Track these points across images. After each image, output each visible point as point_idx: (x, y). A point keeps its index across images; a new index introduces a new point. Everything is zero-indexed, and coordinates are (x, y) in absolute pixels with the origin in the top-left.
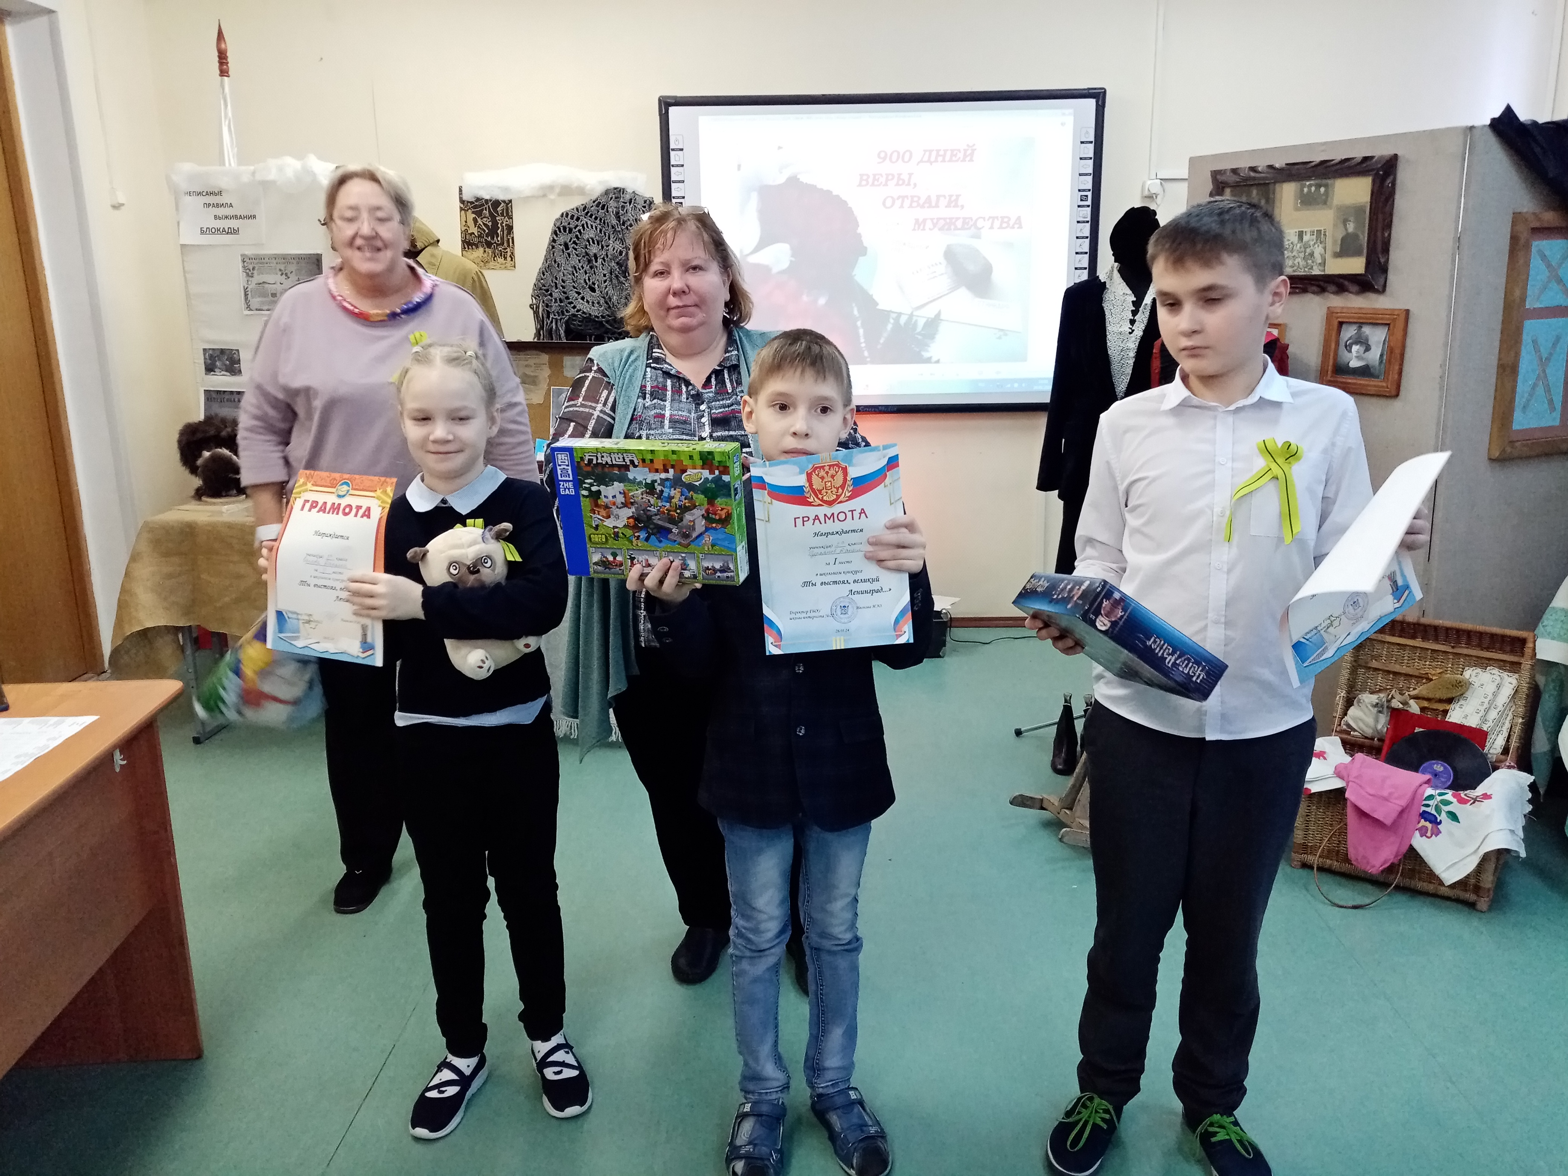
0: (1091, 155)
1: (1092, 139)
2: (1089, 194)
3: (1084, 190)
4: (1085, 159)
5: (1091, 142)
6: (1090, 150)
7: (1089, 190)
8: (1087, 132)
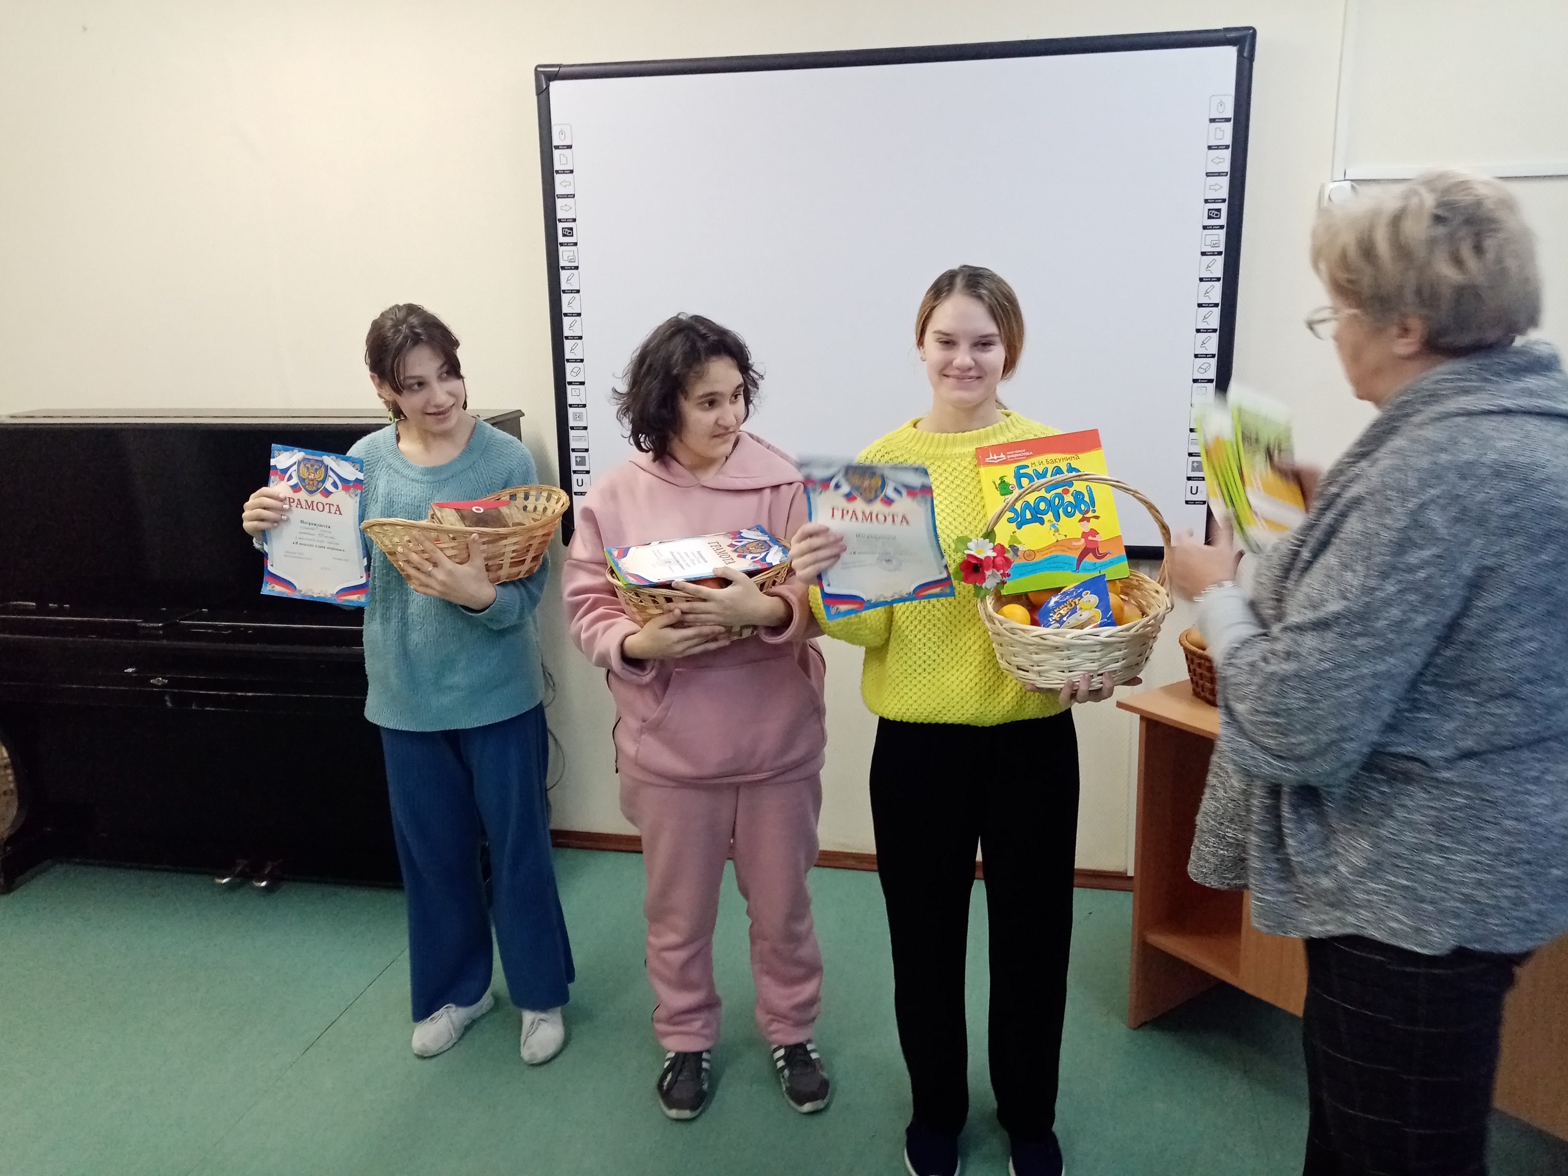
0: (1228, 141)
1: (1230, 113)
2: (1224, 207)
4: (1218, 147)
5: (1228, 120)
6: (1225, 133)
7: (1224, 201)
8: (1221, 104)
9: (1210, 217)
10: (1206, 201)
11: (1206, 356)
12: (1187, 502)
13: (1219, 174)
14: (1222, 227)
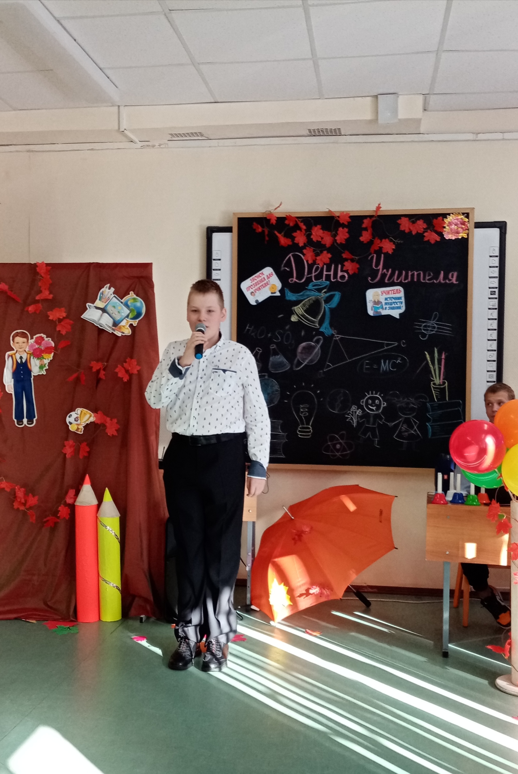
0: (497, 264)
1: (497, 253)
2: (497, 290)
4: (494, 267)
5: (497, 256)
6: (496, 262)
7: (496, 288)
8: (494, 250)
9: (491, 294)
10: (490, 288)
11: (492, 350)
13: (495, 277)
14: (496, 298)
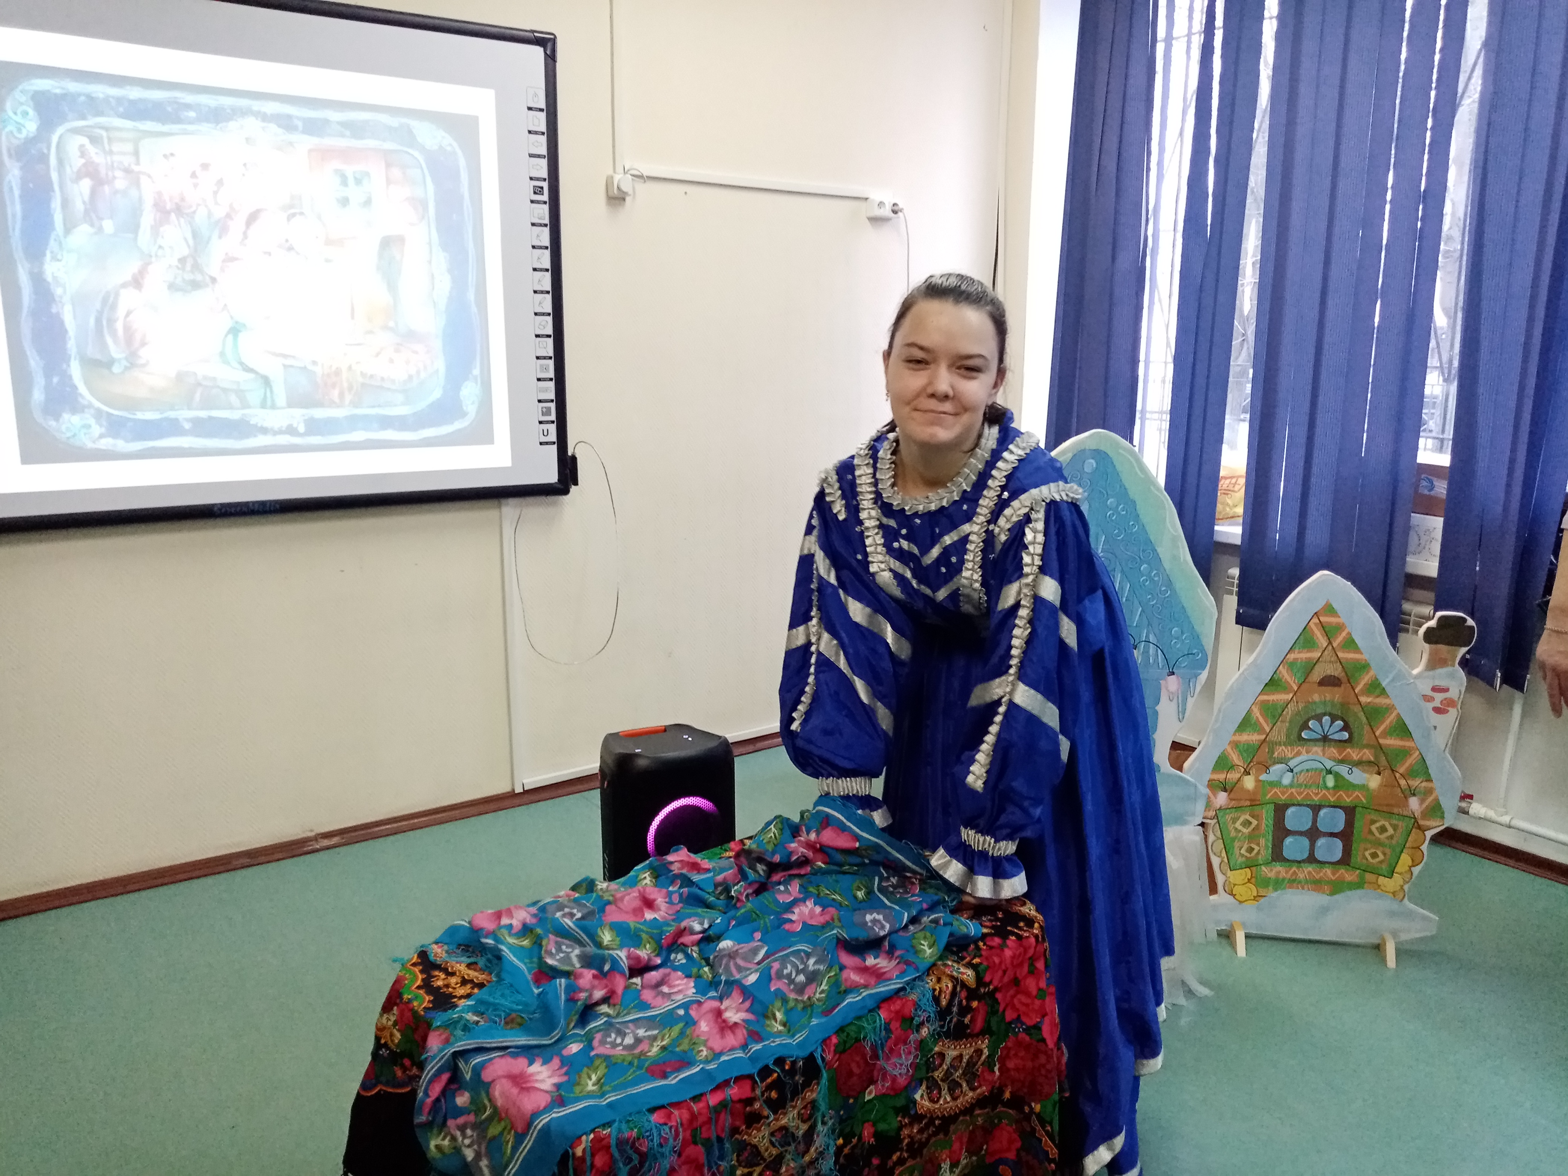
0: (543, 128)
1: (543, 105)
2: (545, 185)
3: (538, 179)
4: (536, 133)
5: (541, 110)
6: (541, 121)
7: (545, 180)
8: (536, 95)
9: (535, 193)
10: (531, 179)
11: (543, 314)
12: (541, 444)
13: (539, 156)
14: (545, 203)
